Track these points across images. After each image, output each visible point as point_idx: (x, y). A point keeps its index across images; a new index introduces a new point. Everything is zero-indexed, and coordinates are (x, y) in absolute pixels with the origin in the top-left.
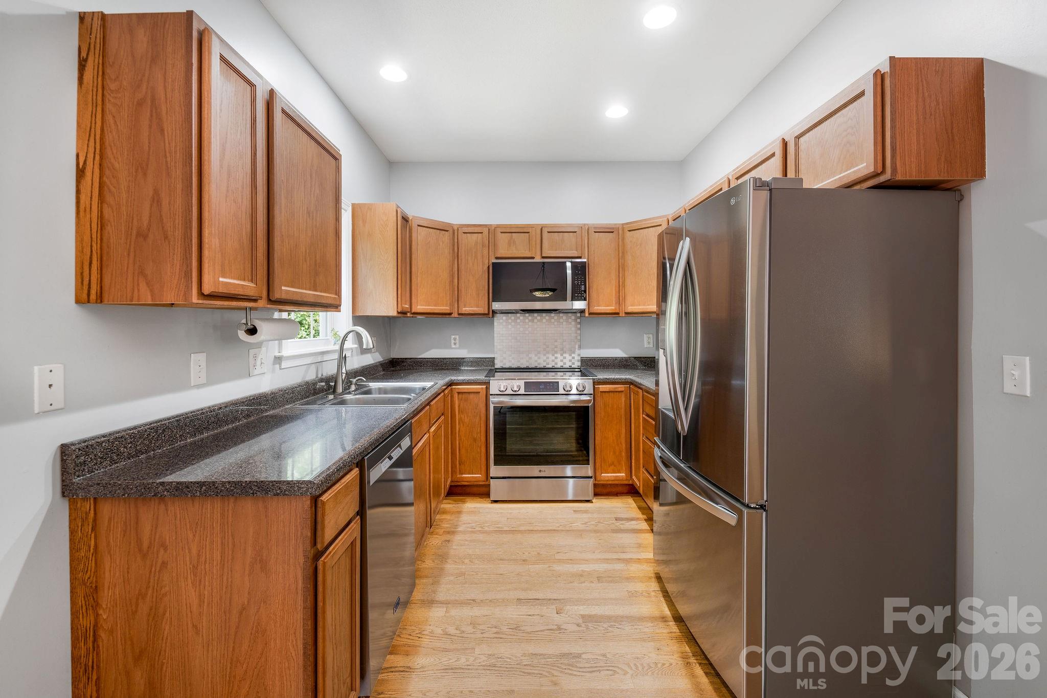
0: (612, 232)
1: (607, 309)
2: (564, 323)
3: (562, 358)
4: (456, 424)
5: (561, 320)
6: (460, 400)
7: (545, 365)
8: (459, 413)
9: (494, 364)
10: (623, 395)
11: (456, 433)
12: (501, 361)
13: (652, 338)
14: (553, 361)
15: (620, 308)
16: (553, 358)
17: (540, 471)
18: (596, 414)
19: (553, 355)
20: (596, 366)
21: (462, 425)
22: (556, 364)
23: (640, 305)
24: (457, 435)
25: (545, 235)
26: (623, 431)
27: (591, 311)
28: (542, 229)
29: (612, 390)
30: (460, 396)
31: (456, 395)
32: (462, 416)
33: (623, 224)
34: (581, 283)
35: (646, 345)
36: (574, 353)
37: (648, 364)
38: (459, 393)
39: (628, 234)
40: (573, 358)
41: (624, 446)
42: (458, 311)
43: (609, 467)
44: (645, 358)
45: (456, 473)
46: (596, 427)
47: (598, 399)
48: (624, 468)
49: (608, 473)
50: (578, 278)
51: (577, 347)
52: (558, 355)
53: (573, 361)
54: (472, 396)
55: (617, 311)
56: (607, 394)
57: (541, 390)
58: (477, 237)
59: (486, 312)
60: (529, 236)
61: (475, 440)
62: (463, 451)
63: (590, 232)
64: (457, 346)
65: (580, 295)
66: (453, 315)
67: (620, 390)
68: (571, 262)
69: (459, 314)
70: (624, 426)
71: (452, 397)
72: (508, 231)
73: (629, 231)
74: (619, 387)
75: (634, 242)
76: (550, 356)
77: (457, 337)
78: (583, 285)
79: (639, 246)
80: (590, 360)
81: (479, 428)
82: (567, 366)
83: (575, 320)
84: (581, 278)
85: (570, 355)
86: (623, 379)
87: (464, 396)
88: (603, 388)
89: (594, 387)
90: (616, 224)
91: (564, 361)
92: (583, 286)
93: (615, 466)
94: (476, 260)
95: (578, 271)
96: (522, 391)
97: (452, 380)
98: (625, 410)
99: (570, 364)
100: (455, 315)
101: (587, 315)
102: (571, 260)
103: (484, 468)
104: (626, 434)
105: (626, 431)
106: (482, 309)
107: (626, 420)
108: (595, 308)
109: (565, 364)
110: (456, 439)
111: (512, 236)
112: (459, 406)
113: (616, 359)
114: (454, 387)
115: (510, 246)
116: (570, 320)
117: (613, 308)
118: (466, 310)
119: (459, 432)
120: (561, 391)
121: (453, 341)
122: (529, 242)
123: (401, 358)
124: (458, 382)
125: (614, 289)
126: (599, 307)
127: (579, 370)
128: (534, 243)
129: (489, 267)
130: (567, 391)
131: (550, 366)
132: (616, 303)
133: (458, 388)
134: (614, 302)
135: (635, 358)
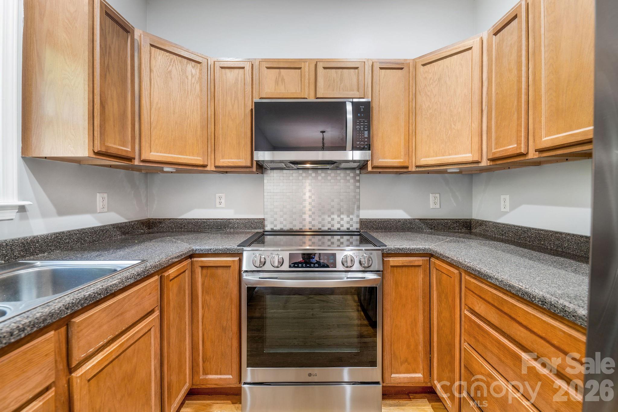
0: (402, 69)
1: (395, 162)
2: (342, 181)
3: (339, 219)
4: (198, 309)
5: (339, 178)
6: (204, 276)
7: (320, 227)
8: (203, 292)
9: (264, 226)
10: (420, 271)
11: (198, 321)
12: (272, 223)
13: (439, 198)
14: (329, 223)
15: (410, 161)
16: (330, 219)
17: (310, 375)
18: (385, 296)
19: (329, 216)
20: (377, 229)
21: (206, 309)
22: (333, 226)
23: (437, 156)
24: (200, 323)
25: (320, 70)
26: (421, 318)
27: (376, 164)
28: (316, 65)
29: (406, 264)
30: (205, 271)
31: (199, 271)
32: (207, 297)
33: (414, 60)
34: (364, 128)
35: (432, 206)
36: (352, 214)
37: (434, 227)
38: (202, 267)
39: (421, 69)
40: (352, 219)
41: (421, 337)
42: (215, 162)
43: (401, 365)
44: (432, 219)
45: (198, 373)
46: (385, 313)
47: (388, 276)
48: (421, 367)
49: (400, 373)
50: (360, 123)
51: (356, 207)
52: (335, 217)
53: (351, 223)
54: (220, 271)
55: (406, 165)
56: (399, 270)
57: (312, 265)
58: (238, 74)
59: (249, 164)
60: (301, 72)
61: (224, 329)
62: (208, 344)
63: (374, 68)
64: (223, 205)
65: (362, 143)
66: (208, 168)
67: (416, 264)
68: (353, 103)
69: (216, 167)
70: (421, 312)
71: (193, 272)
72: (275, 66)
73: (424, 65)
74: (415, 260)
75: (431, 78)
76: (326, 217)
77: (223, 195)
78: (366, 130)
79: (437, 82)
80: (371, 222)
81: (230, 314)
82: (344, 228)
83: (354, 178)
84: (364, 122)
85: (348, 216)
86: (420, 250)
87: (209, 271)
88: (393, 261)
89: (383, 260)
90: (405, 60)
91: (342, 222)
92: (366, 132)
93: (409, 364)
94: (236, 101)
95: (361, 113)
96: (286, 267)
97: (193, 250)
98: (423, 290)
99: (348, 226)
100: (210, 168)
101: (370, 169)
102: (351, 100)
103: (235, 367)
104: (424, 322)
105: (424, 319)
106: (244, 161)
107: (424, 303)
108: (380, 160)
109: (342, 226)
110: (198, 328)
111: (280, 73)
112: (203, 284)
113: (399, 221)
114: (195, 259)
115: (278, 84)
116: (348, 178)
117: (402, 160)
118: (224, 161)
119: (203, 319)
120: (340, 267)
121: (218, 200)
122: (301, 80)
123: (159, 219)
124: (202, 252)
125: (402, 137)
126: (384, 159)
127: (359, 233)
128: (307, 81)
129: (252, 109)
130: (347, 267)
131: (326, 228)
132: (405, 155)
133: (202, 261)
134: (402, 153)
135: (420, 220)
